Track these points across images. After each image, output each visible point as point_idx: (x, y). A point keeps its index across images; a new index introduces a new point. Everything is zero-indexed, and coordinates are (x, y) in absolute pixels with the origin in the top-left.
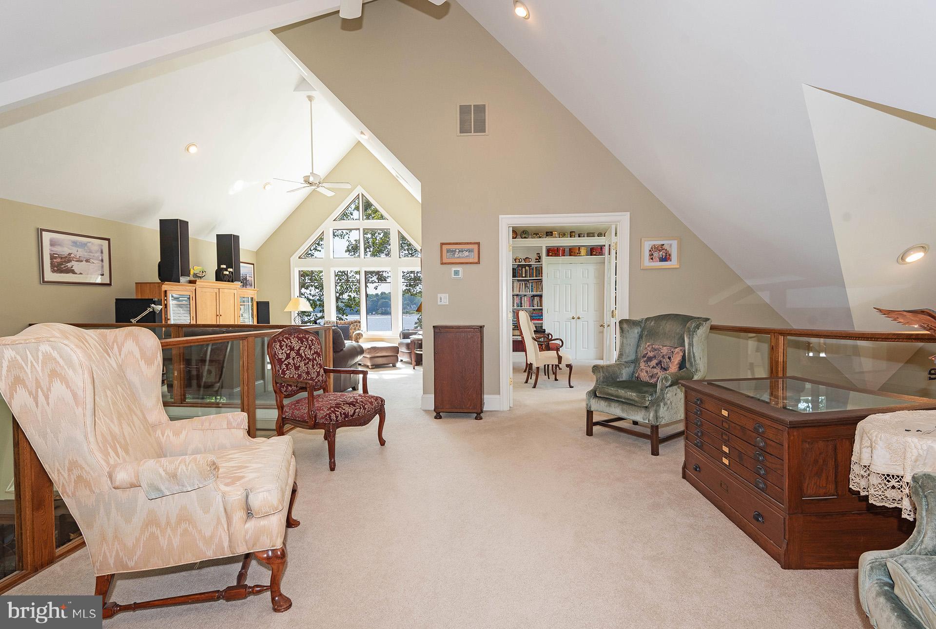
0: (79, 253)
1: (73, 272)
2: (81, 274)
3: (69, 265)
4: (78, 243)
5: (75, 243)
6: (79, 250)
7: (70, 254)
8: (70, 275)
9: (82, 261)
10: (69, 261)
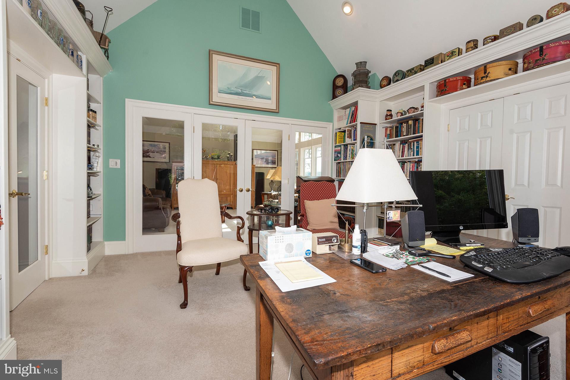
0: (153, 149)
1: (150, 157)
2: (153, 158)
3: (148, 154)
4: (153, 145)
5: (151, 145)
6: (153, 148)
7: (148, 150)
8: (148, 158)
9: (154, 152)
10: (148, 152)
